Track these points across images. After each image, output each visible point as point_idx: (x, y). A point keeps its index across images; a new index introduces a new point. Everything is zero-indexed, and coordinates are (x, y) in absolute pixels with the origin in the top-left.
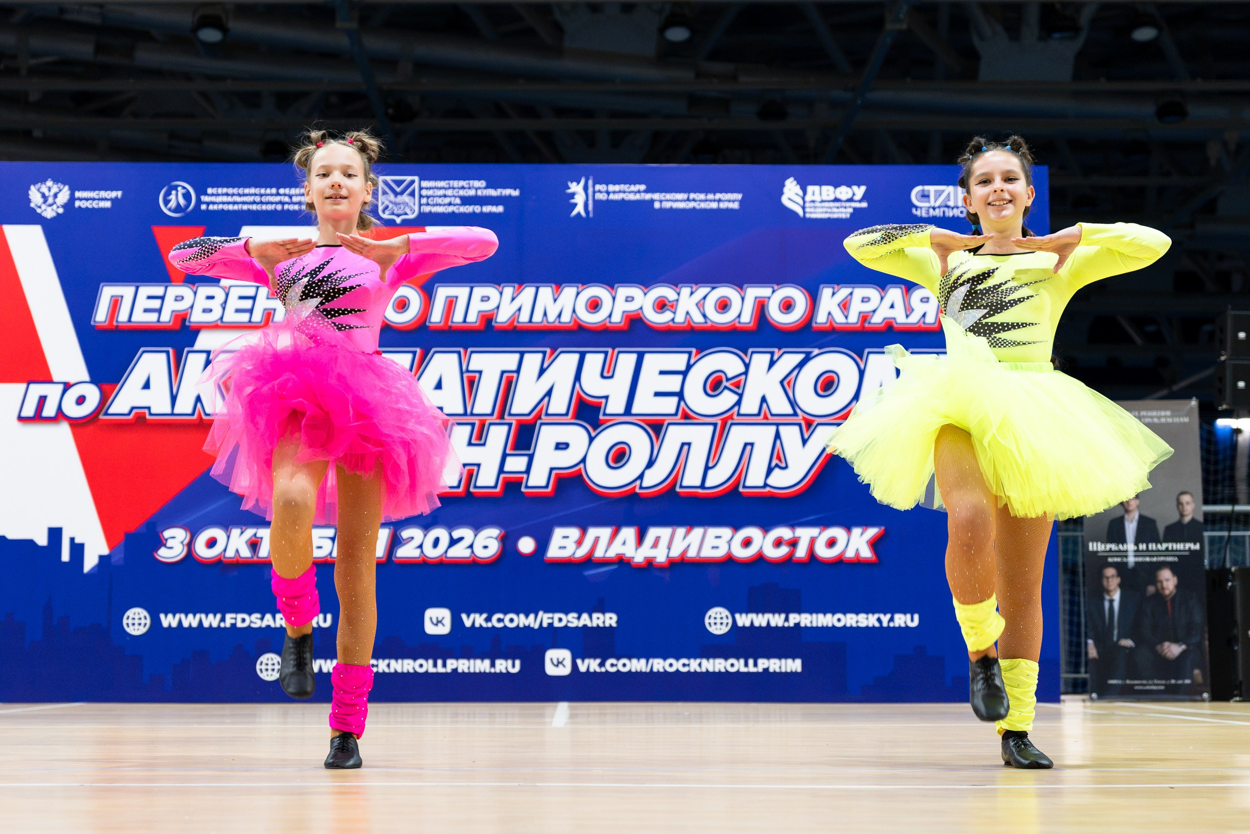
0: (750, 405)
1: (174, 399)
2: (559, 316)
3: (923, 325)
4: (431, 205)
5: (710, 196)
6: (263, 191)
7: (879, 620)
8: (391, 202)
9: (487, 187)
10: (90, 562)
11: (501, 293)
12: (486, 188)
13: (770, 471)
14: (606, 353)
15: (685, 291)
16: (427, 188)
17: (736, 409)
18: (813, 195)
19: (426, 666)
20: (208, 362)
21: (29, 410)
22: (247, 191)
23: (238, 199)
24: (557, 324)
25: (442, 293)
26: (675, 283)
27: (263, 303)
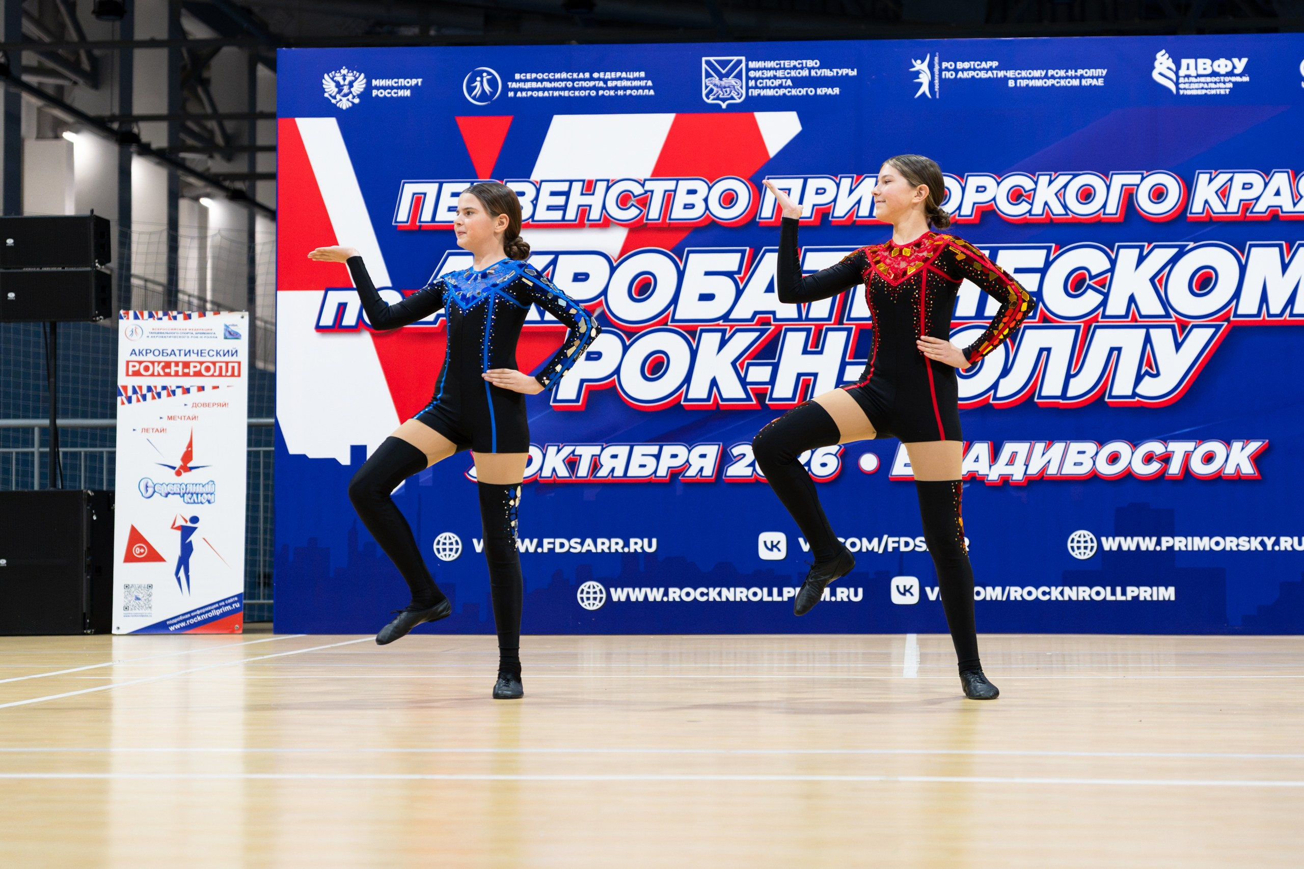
0: (1116, 306)
4: (760, 88)
5: (1071, 73)
6: (575, 75)
7: (1262, 543)
8: (715, 85)
9: (821, 67)
11: (838, 185)
12: (819, 68)
13: (1139, 379)
15: (1044, 180)
16: (755, 70)
17: (1101, 309)
18: (1188, 69)
19: (762, 594)
21: (328, 319)
22: (558, 76)
23: (548, 85)
26: (1032, 171)
27: (577, 199)
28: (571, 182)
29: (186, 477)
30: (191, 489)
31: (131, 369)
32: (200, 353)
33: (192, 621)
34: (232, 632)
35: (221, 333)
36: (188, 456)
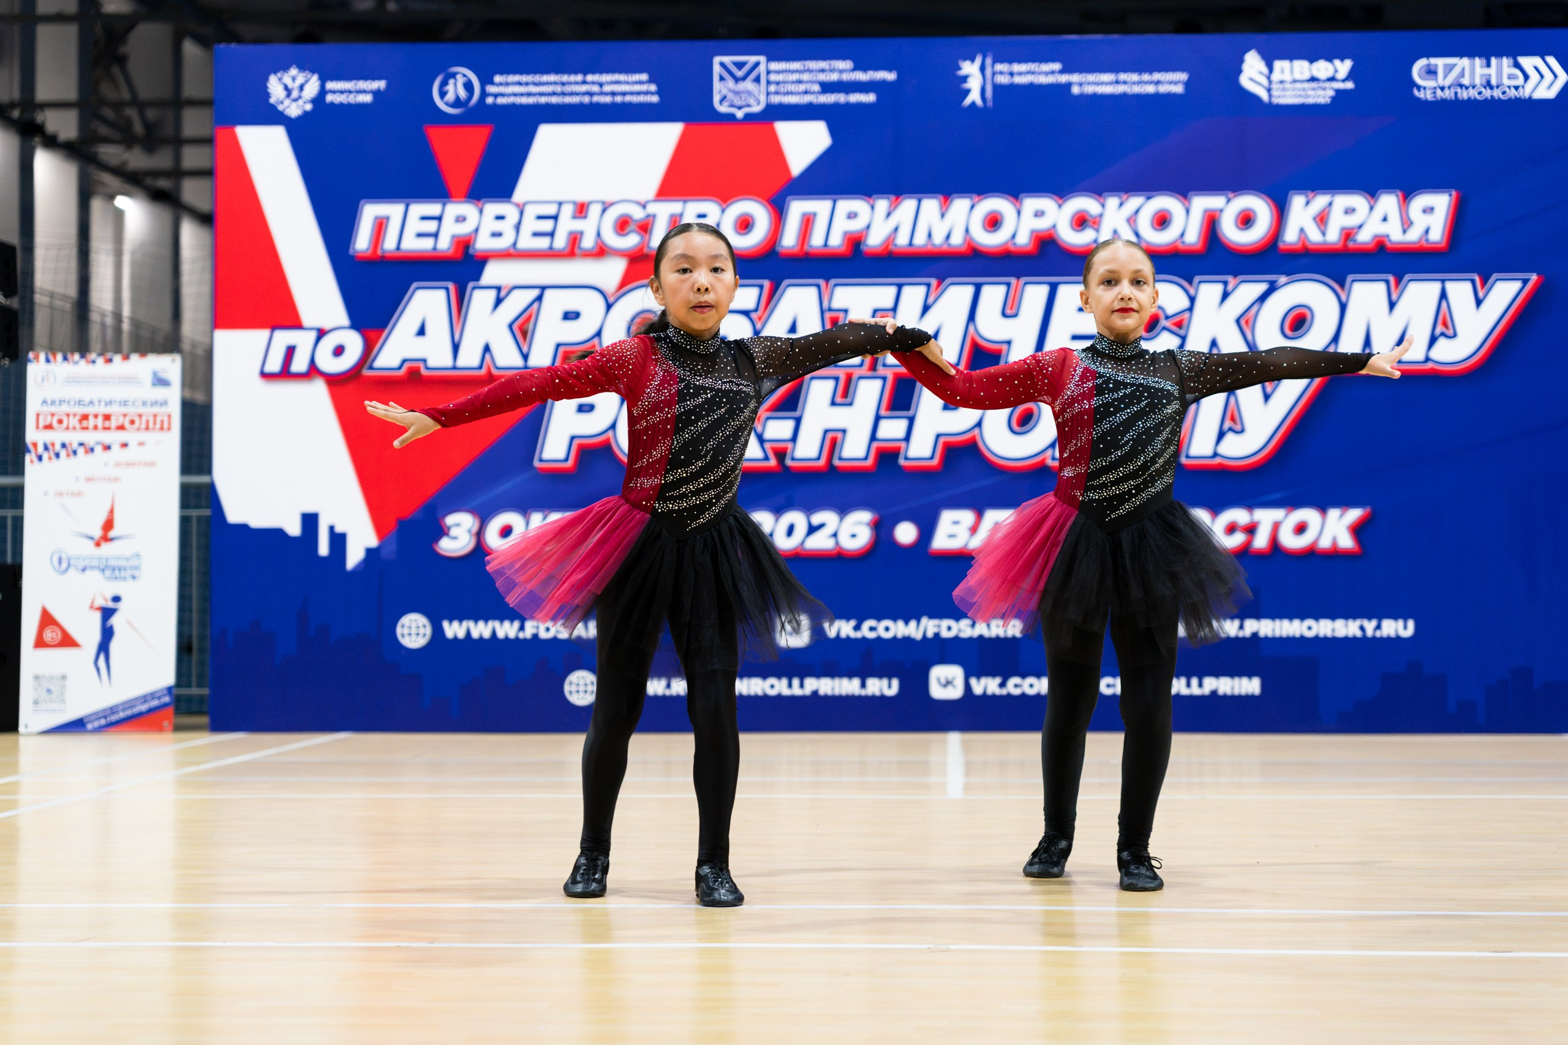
1: (456, 348)
2: (948, 237)
3: (1425, 244)
4: (783, 94)
5: (1146, 77)
6: (565, 78)
7: (1362, 628)
8: (729, 90)
9: (855, 69)
10: (354, 557)
11: (873, 208)
12: (853, 70)
13: (1221, 436)
14: (1008, 285)
15: (1112, 202)
16: (776, 72)
18: (1282, 72)
19: (779, 687)
20: (499, 301)
21: (274, 365)
22: (545, 78)
23: (533, 89)
24: (945, 247)
25: (797, 208)
26: (1099, 191)
27: (567, 225)
28: (560, 204)
29: (106, 547)
30: (112, 563)
31: (41, 424)
32: (125, 403)
33: (114, 718)
34: (160, 729)
35: (148, 379)
36: (108, 525)
